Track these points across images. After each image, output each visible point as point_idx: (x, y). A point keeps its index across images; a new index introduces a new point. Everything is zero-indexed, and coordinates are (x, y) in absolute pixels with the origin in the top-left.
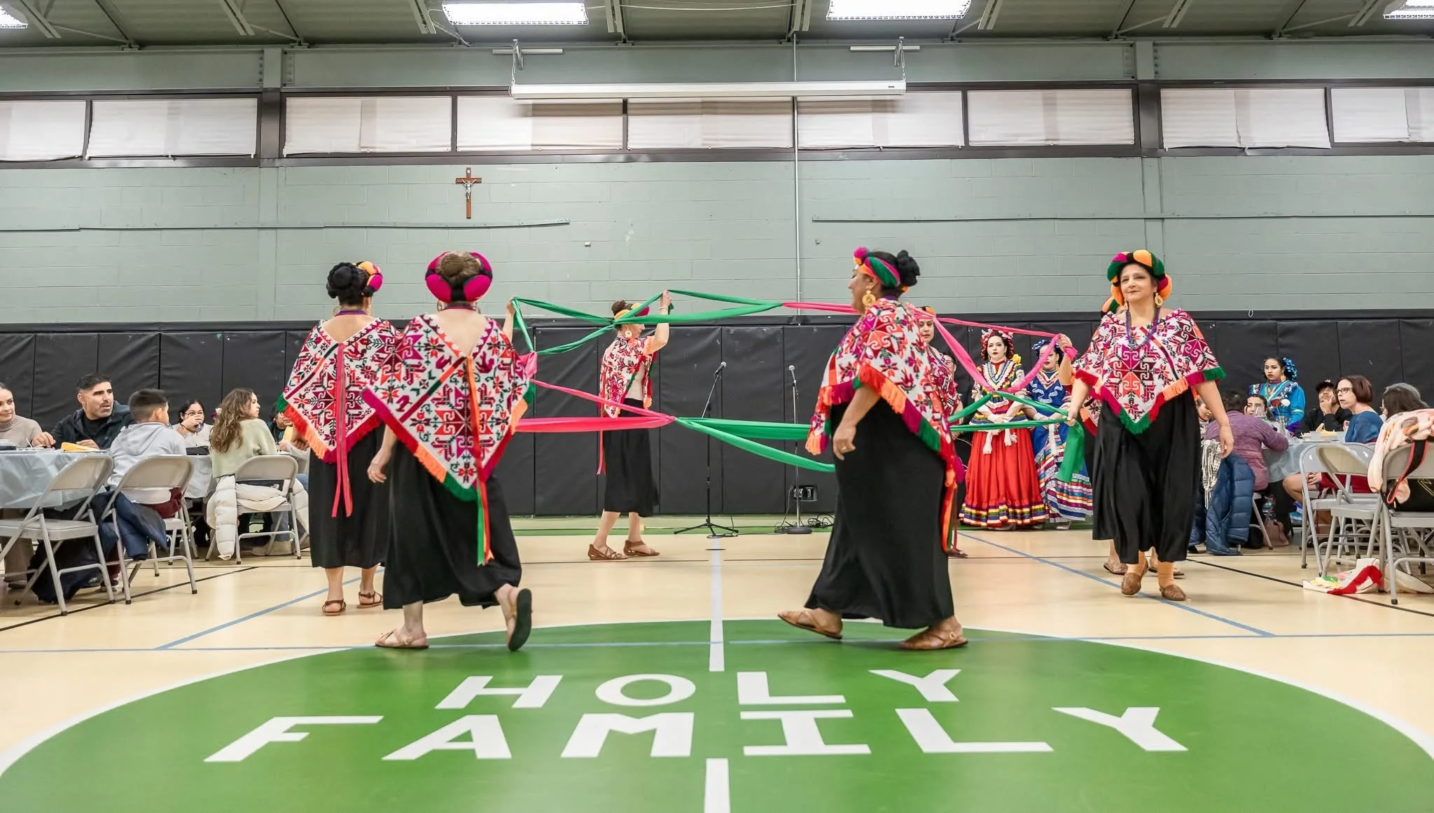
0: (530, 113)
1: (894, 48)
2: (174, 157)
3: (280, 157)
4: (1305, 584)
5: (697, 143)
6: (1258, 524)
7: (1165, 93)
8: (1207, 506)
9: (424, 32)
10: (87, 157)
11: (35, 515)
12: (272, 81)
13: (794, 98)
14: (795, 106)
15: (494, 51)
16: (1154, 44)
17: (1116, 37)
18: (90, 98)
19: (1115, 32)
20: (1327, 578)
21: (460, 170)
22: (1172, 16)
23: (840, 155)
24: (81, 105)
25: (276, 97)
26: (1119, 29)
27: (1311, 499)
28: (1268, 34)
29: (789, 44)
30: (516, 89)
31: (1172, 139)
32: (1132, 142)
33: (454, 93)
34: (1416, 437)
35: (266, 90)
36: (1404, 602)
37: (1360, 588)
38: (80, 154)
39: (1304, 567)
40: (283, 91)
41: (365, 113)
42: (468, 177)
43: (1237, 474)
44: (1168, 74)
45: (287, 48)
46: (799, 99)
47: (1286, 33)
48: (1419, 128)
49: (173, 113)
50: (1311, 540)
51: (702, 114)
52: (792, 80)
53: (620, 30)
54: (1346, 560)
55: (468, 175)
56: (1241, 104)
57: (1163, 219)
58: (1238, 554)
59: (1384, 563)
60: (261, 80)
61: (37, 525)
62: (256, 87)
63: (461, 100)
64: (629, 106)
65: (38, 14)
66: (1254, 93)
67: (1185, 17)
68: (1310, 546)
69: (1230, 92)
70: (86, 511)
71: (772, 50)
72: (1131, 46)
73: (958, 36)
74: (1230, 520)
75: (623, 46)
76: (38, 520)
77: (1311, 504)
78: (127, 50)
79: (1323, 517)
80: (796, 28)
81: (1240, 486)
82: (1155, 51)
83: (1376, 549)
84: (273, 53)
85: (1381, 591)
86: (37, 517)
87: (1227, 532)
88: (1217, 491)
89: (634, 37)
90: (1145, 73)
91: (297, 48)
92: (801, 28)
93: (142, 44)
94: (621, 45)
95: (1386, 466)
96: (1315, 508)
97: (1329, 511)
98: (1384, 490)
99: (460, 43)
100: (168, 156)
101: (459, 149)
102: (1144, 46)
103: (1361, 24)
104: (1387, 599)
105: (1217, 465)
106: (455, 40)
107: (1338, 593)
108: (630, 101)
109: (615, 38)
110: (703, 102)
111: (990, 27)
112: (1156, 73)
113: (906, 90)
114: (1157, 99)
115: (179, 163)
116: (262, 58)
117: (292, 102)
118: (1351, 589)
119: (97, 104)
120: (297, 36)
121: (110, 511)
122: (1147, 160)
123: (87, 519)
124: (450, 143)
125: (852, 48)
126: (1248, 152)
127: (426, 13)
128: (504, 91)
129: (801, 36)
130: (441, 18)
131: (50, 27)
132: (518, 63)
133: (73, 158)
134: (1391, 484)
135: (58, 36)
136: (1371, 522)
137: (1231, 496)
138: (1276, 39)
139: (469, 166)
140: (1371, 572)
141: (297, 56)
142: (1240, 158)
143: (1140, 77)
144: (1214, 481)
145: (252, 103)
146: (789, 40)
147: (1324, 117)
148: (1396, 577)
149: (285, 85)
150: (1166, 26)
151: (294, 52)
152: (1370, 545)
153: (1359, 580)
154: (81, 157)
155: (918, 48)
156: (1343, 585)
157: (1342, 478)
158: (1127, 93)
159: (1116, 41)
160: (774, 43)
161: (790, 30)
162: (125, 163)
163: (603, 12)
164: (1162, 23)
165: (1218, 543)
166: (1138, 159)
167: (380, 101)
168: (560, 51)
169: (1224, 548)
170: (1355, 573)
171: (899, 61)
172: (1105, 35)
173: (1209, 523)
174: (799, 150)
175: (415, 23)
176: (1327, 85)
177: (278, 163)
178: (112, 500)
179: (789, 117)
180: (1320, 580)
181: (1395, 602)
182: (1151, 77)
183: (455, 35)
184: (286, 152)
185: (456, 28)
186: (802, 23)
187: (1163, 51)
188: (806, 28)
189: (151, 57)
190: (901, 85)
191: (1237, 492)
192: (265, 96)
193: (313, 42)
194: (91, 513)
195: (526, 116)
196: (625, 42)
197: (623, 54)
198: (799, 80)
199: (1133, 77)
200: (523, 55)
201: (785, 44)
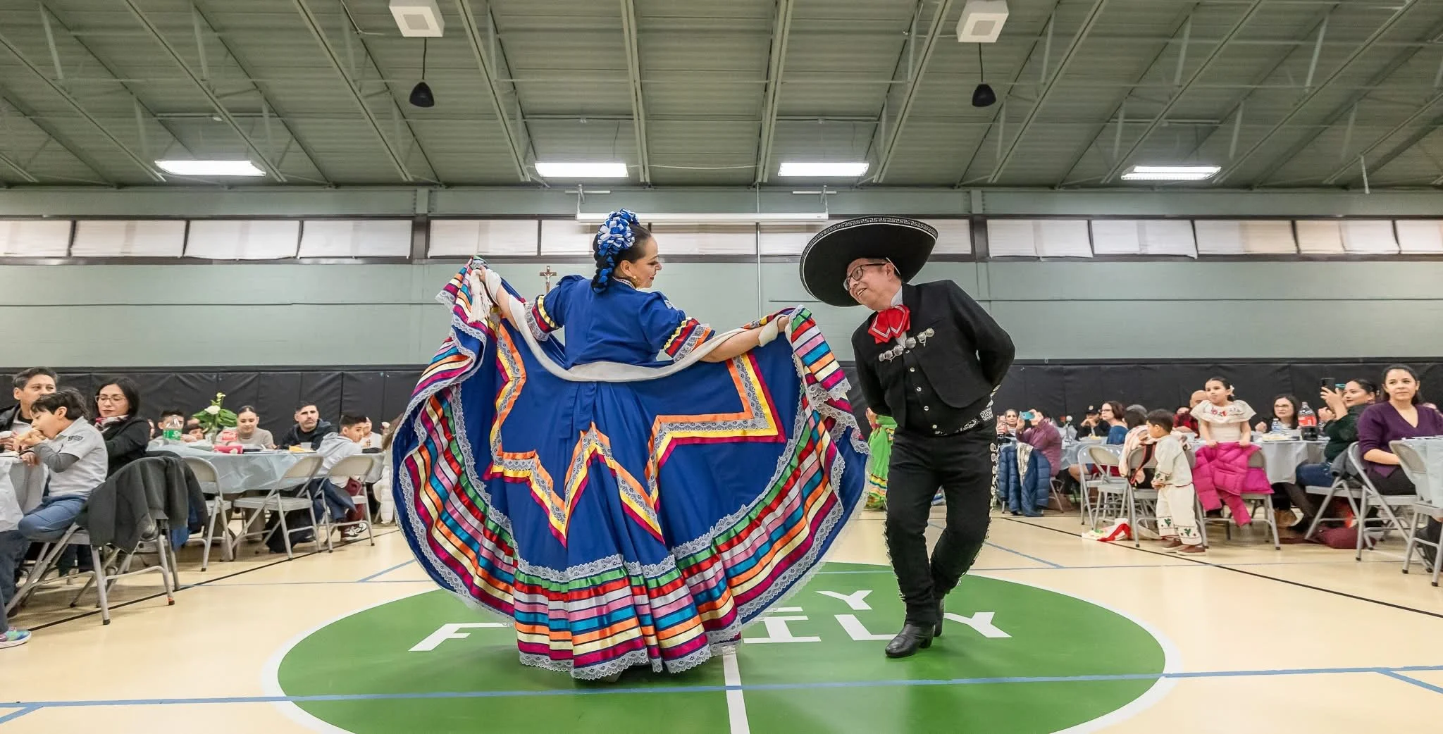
0: (589, 231)
1: (820, 192)
2: (356, 258)
3: (426, 257)
4: (1083, 534)
5: (696, 251)
6: (1054, 496)
7: (989, 222)
8: (1022, 484)
9: (522, 180)
10: (298, 257)
11: (274, 494)
12: (422, 209)
13: (757, 223)
14: (757, 228)
15: (567, 192)
16: (982, 192)
17: (959, 187)
18: (302, 219)
19: (958, 184)
20: (1096, 531)
21: (543, 267)
22: (993, 175)
23: (786, 259)
24: (297, 223)
25: (424, 220)
26: (961, 182)
27: (1086, 480)
28: (1052, 187)
29: (754, 189)
30: (580, 216)
31: (994, 251)
32: (969, 252)
33: (540, 218)
34: (1148, 442)
35: (418, 215)
36: (1143, 545)
37: (1117, 537)
38: (295, 255)
39: (1083, 524)
40: (429, 215)
41: (482, 231)
42: (548, 272)
43: (1039, 465)
44: (992, 210)
45: (432, 188)
46: (760, 224)
47: (1063, 186)
48: (1146, 245)
49: (355, 229)
50: (1086, 507)
51: (698, 233)
52: (755, 212)
53: (648, 180)
54: (1109, 520)
55: (548, 270)
56: (1036, 229)
57: (990, 301)
58: (1042, 516)
59: (1131, 521)
60: (415, 209)
61: (275, 501)
62: (413, 214)
63: (544, 222)
64: (652, 227)
65: (273, 167)
66: (1043, 222)
67: (1002, 175)
68: (1086, 509)
69: (1029, 223)
70: (305, 491)
71: (742, 193)
72: (968, 192)
73: (860, 185)
74: (1036, 494)
75: (650, 189)
76: (275, 498)
77: (1086, 484)
78: (328, 189)
79: (1093, 491)
80: (759, 180)
81: (1042, 472)
82: (983, 196)
83: (1126, 512)
84: (423, 192)
85: (1130, 539)
86: (275, 496)
87: (1035, 501)
88: (1027, 475)
89: (656, 184)
90: (977, 210)
91: (438, 188)
92: (762, 180)
93: (338, 185)
94: (647, 189)
95: (1129, 461)
96: (1088, 486)
97: (1096, 488)
98: (1129, 474)
99: (544, 186)
100: (351, 257)
101: (542, 254)
102: (976, 193)
103: (1108, 182)
104: (1133, 544)
105: (1027, 458)
106: (540, 184)
107: (1104, 540)
108: (653, 224)
109: (644, 185)
110: (700, 225)
111: (880, 181)
112: (984, 209)
113: (829, 219)
114: (984, 226)
115: (359, 261)
116: (416, 195)
117: (434, 223)
118: (1112, 538)
119: (307, 223)
120: (439, 181)
121: (320, 491)
122: (979, 264)
123: (305, 497)
124: (536, 249)
125: (794, 192)
126: (1041, 259)
127: (524, 168)
128: (572, 217)
129: (761, 184)
130: (533, 171)
131: (280, 174)
132: (581, 199)
133: (289, 258)
134: (1133, 470)
135: (285, 181)
136: (1122, 495)
137: (1036, 478)
138: (1057, 189)
139: (548, 265)
140: (1124, 527)
141: (438, 193)
142: (1037, 263)
143: (974, 212)
144: (1026, 469)
145: (409, 222)
146: (754, 187)
147: (1088, 238)
148: (1137, 530)
149: (429, 212)
150: (989, 181)
151: (436, 191)
152: (1122, 509)
153: (1116, 533)
154: (295, 257)
155: (835, 192)
156: (1107, 535)
157: (1104, 468)
158: (966, 222)
159: (960, 190)
160: (744, 189)
161: (755, 181)
162: (324, 261)
163: (637, 169)
164: (987, 179)
165: (1029, 508)
166: (974, 264)
167: (492, 222)
168: (609, 192)
169: (1032, 511)
170: (1114, 528)
171: (824, 200)
172: (952, 186)
173: (1023, 496)
174: (761, 256)
175: (516, 174)
176: (1089, 218)
177: (424, 261)
178: (322, 485)
179: (755, 235)
180: (1093, 532)
181: (1138, 546)
182: (981, 212)
183: (540, 181)
184: (430, 254)
185: (543, 178)
186: (763, 177)
187: (988, 195)
188: (765, 180)
189: (342, 193)
190: (825, 216)
191: (1040, 475)
192: (418, 220)
193: (449, 185)
194: (308, 493)
195: (587, 233)
196: (650, 187)
197: (649, 195)
198: (761, 212)
199: (970, 212)
200: (585, 194)
201: (752, 189)
